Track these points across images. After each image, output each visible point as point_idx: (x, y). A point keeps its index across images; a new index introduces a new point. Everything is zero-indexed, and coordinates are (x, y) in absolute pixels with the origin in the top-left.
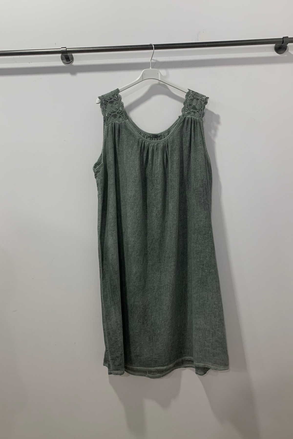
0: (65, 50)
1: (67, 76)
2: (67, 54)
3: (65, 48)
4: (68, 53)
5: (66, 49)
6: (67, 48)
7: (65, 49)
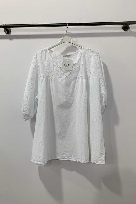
0: (5, 25)
2: (7, 28)
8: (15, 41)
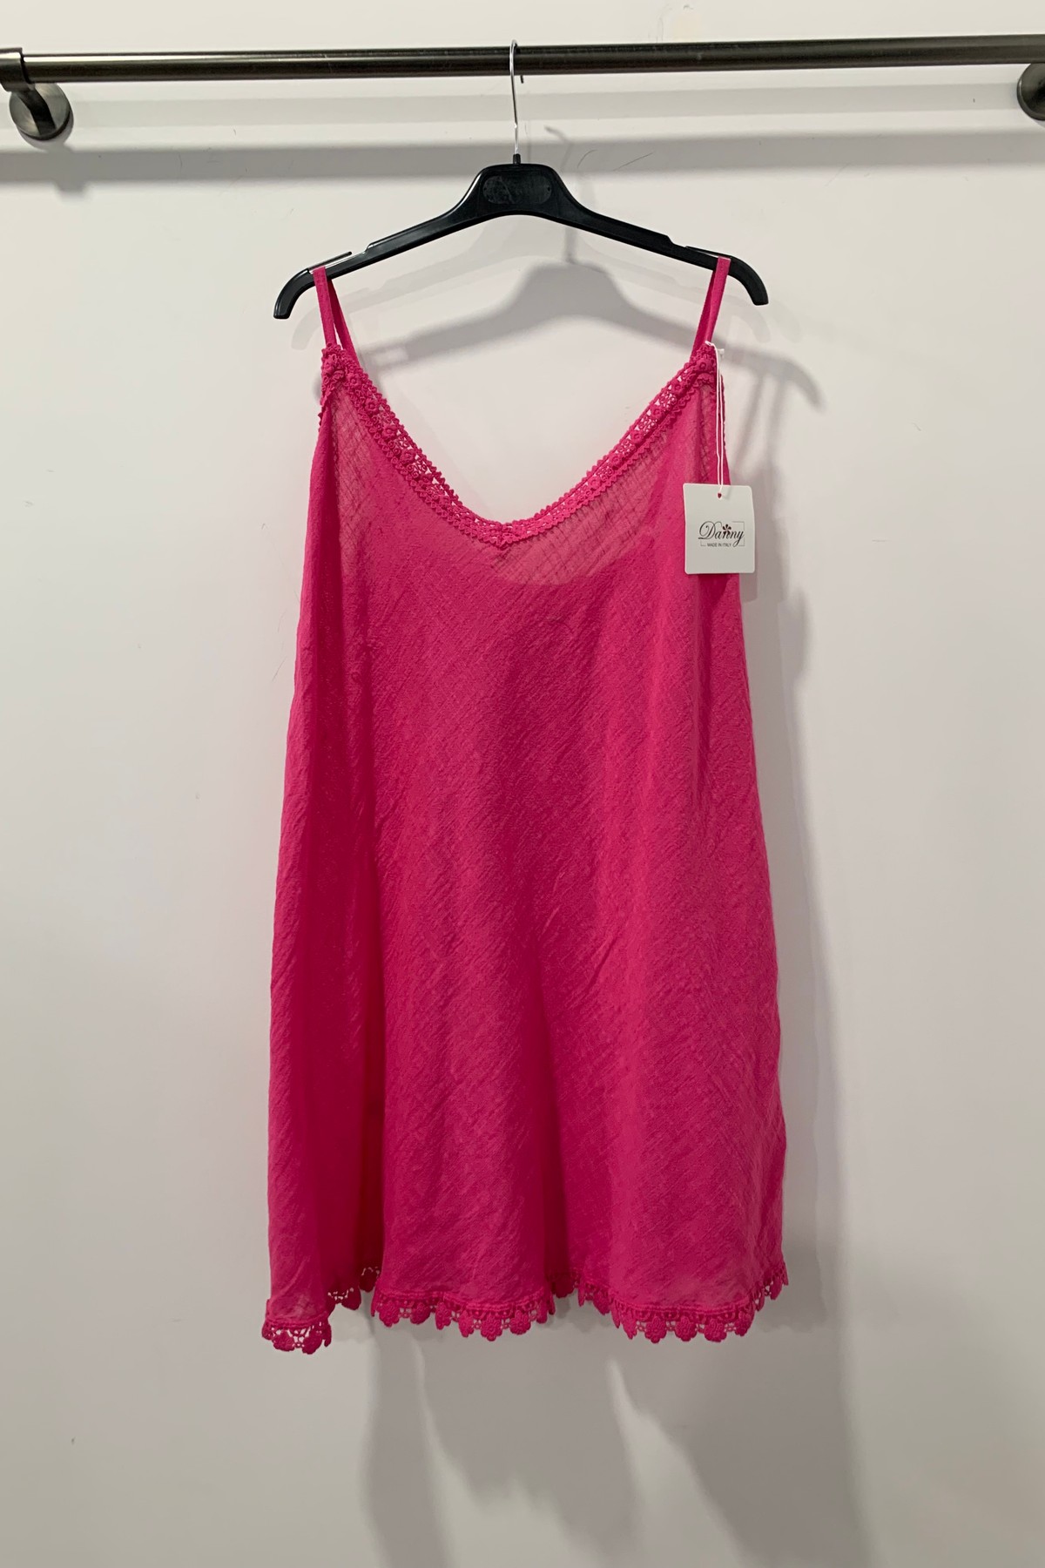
0: (19, 62)
1: (42, 200)
2: (34, 82)
3: (19, 50)
4: (32, 79)
5: (22, 60)
6: (24, 52)
7: (17, 56)
8: (104, 199)
